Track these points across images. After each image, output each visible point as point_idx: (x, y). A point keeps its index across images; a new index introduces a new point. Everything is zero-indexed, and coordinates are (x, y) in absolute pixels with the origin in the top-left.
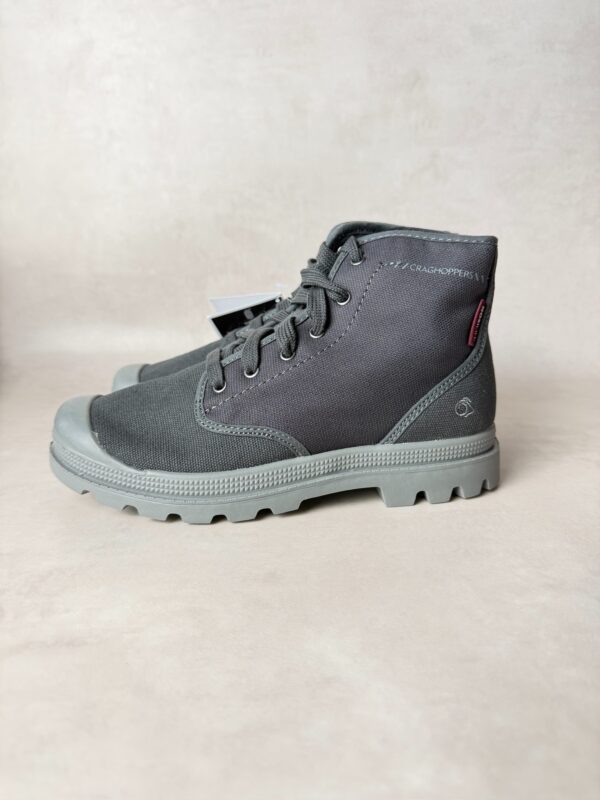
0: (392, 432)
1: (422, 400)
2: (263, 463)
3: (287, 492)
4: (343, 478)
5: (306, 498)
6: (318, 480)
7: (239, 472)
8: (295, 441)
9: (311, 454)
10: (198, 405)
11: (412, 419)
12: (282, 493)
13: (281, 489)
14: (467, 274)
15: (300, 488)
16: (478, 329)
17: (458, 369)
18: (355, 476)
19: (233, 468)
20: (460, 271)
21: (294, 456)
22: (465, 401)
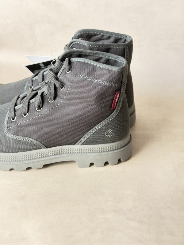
0: (80, 141)
1: (91, 130)
2: (28, 151)
3: (37, 162)
4: (60, 157)
5: (45, 164)
6: (50, 157)
7: (19, 153)
8: (40, 144)
9: (47, 148)
10: (5, 125)
11: (88, 137)
12: (35, 162)
13: (35, 160)
14: (109, 84)
15: (43, 160)
16: (117, 102)
17: (107, 118)
18: (65, 157)
19: (17, 152)
20: (106, 83)
21: (41, 148)
22: (110, 131)
